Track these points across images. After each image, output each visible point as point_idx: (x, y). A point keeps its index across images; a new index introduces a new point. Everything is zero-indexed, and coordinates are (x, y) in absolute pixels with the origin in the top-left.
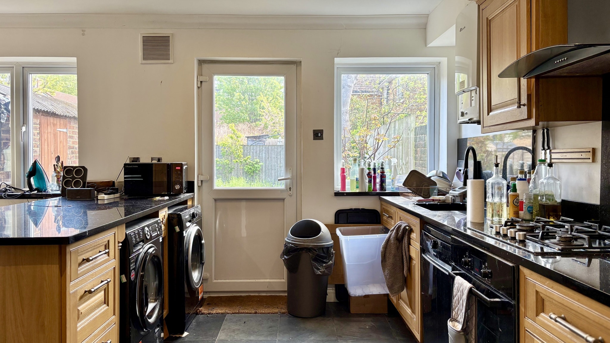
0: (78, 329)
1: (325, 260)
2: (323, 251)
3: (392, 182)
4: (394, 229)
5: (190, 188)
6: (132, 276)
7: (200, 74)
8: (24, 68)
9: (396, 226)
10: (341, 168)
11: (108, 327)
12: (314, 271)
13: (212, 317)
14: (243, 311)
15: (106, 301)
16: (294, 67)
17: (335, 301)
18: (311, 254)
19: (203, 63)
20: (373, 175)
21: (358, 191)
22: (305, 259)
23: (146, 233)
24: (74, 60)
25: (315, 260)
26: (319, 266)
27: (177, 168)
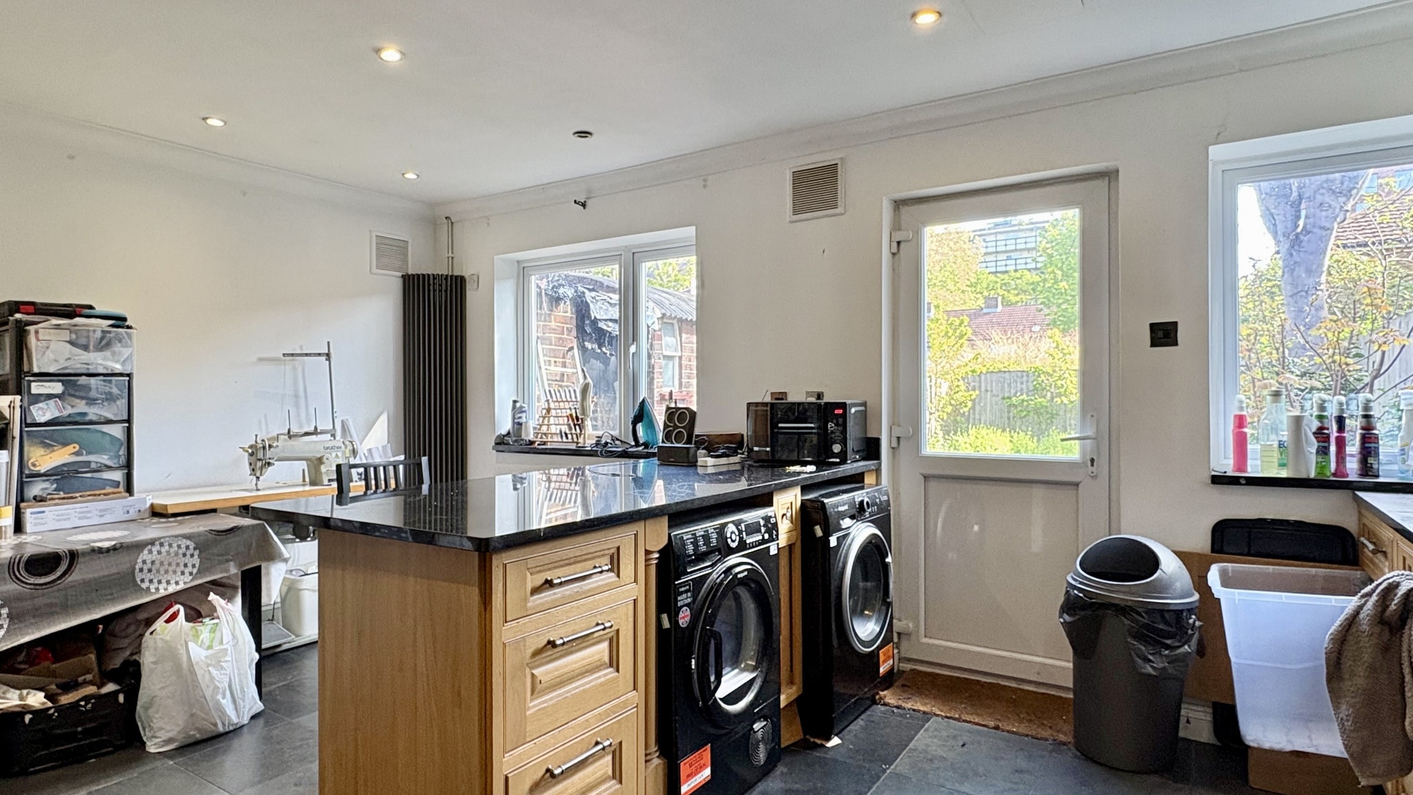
0: (528, 713)
1: (1168, 642)
2: (1163, 617)
3: (1402, 455)
4: (1373, 591)
5: (871, 449)
6: (683, 618)
7: (896, 226)
8: (636, 255)
9: (1380, 584)
10: (1235, 416)
11: (614, 713)
12: (1133, 661)
13: (901, 715)
14: (968, 718)
15: (614, 662)
16: (1102, 184)
17: (1211, 742)
18: (1127, 622)
19: (903, 205)
20: (1336, 434)
21: (1284, 474)
22: (1115, 631)
23: (728, 535)
24: (691, 231)
25: (1138, 636)
26: (1151, 654)
27: (836, 412)
